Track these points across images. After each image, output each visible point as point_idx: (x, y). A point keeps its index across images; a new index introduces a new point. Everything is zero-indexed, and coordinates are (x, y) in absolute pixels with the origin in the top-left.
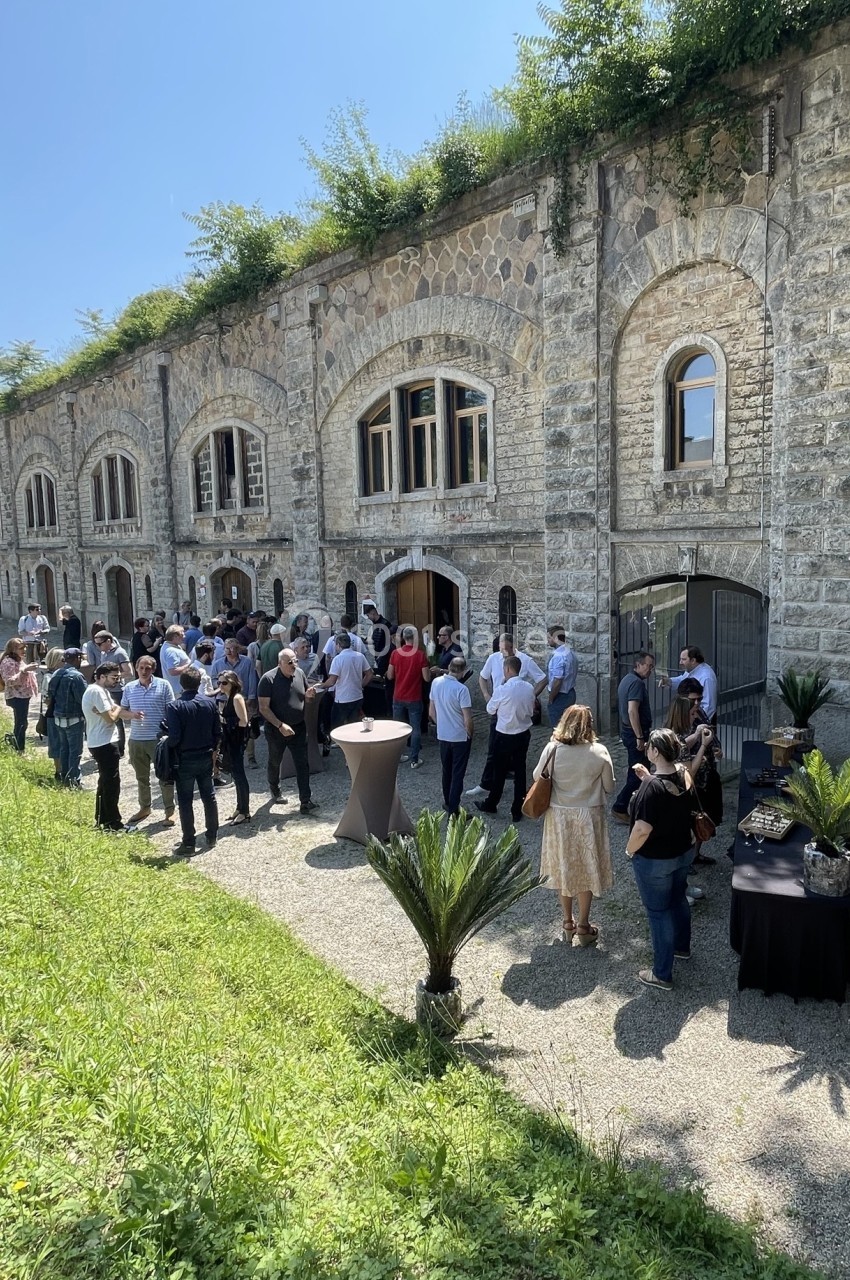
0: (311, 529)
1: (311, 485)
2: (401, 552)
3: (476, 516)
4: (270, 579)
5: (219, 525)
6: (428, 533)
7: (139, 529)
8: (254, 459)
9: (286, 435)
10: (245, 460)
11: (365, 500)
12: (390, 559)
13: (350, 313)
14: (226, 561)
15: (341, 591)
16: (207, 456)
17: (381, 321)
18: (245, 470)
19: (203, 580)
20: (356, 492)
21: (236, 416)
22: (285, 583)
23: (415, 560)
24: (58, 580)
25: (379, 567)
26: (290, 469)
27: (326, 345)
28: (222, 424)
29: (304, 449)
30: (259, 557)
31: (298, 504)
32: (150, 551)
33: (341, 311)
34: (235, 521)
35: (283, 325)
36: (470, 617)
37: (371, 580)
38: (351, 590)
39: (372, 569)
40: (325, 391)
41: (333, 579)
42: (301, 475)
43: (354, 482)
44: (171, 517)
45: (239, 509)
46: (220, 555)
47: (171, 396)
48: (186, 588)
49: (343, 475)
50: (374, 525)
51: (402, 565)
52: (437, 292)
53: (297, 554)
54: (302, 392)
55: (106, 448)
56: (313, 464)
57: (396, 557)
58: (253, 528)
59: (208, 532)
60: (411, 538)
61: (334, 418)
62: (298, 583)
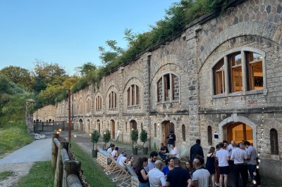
0: (195, 107)
1: (196, 91)
2: (229, 115)
3: (259, 101)
4: (181, 125)
5: (165, 106)
6: (239, 108)
7: (140, 108)
8: (176, 84)
9: (187, 75)
10: (173, 84)
11: (215, 96)
12: (224, 118)
13: (210, 33)
14: (166, 118)
15: (206, 130)
16: (161, 84)
17: (221, 34)
18: (173, 88)
19: (159, 125)
20: (211, 93)
21: (171, 70)
22: (186, 126)
23: (234, 118)
24: (116, 124)
25: (220, 121)
26: (188, 87)
27: (201, 44)
28: (167, 73)
29: (193, 80)
30: (177, 117)
31: (191, 99)
32: (142, 115)
33: (206, 32)
34: (169, 105)
35: (187, 39)
36: (257, 141)
37: (217, 126)
38: (210, 129)
39: (217, 121)
40: (200, 60)
41: (203, 125)
42: (192, 89)
43: (211, 90)
44: (150, 104)
45: (171, 101)
46: (164, 116)
47: (151, 65)
48: (153, 127)
49: (207, 87)
50: (218, 105)
51: (229, 120)
52: (241, 21)
53: (190, 116)
54: (193, 61)
55: (132, 83)
56: (196, 85)
57: (227, 117)
58: (175, 107)
59: (161, 109)
60: (233, 110)
61: (203, 68)
62: (191, 126)
